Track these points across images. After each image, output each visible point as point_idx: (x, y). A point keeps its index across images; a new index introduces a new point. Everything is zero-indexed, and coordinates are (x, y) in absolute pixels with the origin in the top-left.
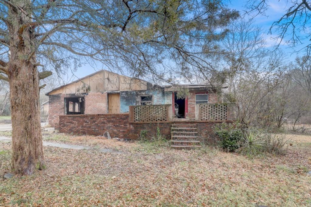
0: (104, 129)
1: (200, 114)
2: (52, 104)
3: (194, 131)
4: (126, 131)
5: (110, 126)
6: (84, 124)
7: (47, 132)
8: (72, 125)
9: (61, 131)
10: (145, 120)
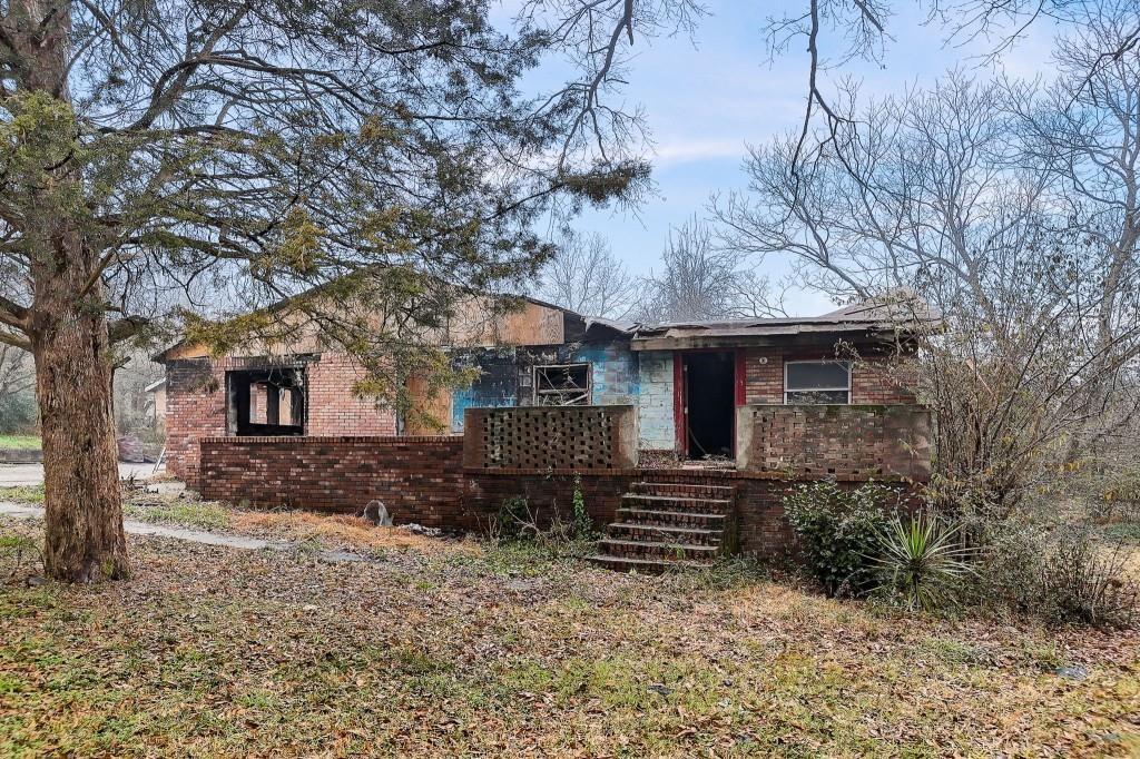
0: (367, 492)
1: (757, 446)
2: (179, 393)
3: (716, 511)
4: (451, 499)
5: (393, 480)
6: (294, 472)
7: (156, 496)
8: (248, 475)
9: (206, 493)
10: (528, 461)
